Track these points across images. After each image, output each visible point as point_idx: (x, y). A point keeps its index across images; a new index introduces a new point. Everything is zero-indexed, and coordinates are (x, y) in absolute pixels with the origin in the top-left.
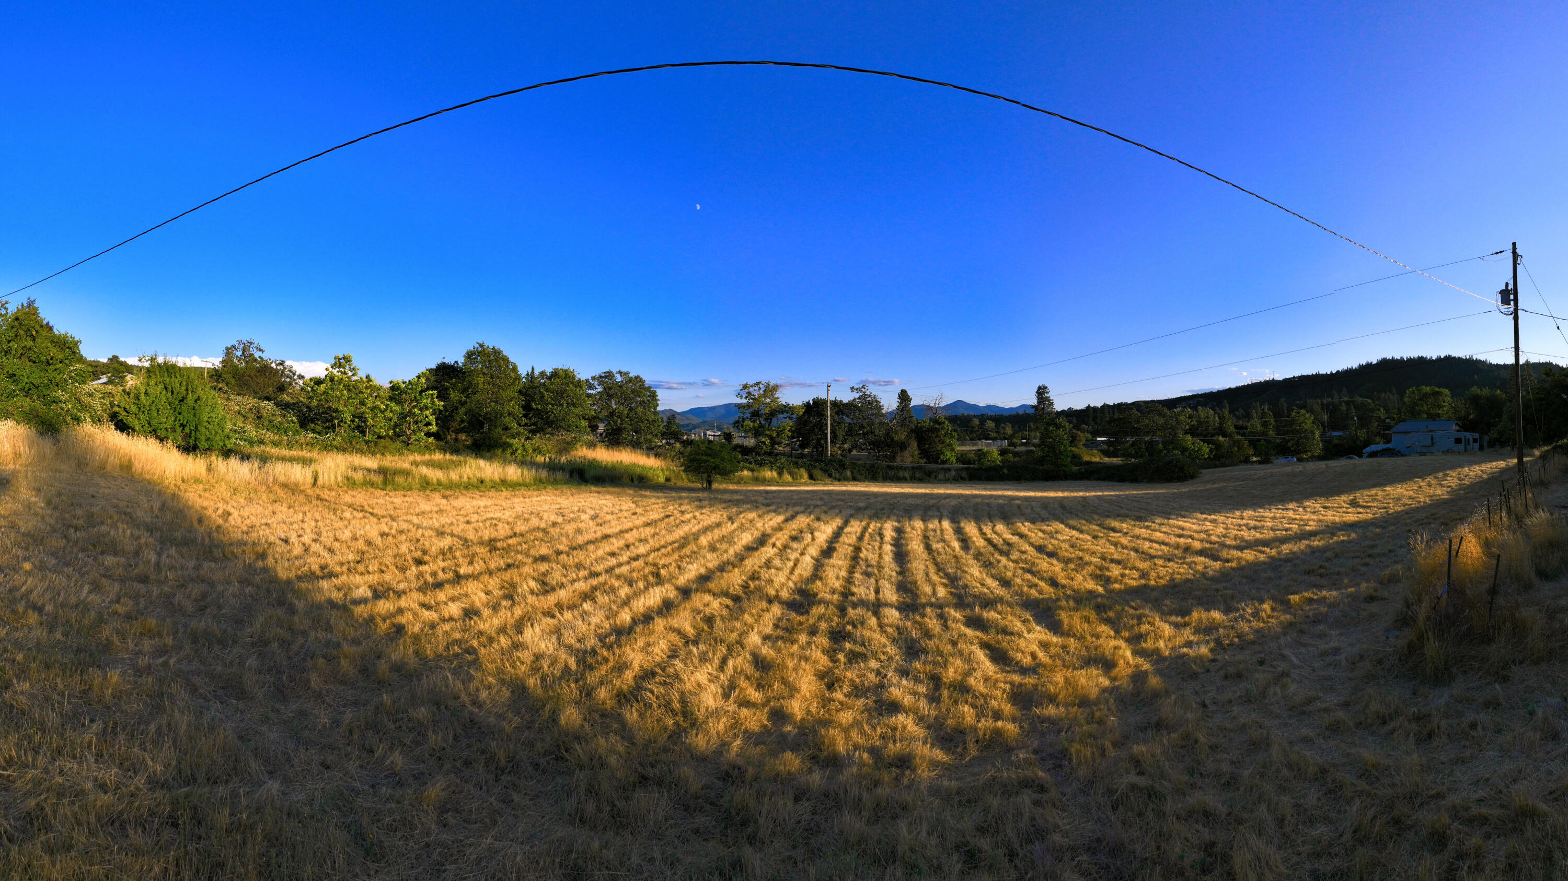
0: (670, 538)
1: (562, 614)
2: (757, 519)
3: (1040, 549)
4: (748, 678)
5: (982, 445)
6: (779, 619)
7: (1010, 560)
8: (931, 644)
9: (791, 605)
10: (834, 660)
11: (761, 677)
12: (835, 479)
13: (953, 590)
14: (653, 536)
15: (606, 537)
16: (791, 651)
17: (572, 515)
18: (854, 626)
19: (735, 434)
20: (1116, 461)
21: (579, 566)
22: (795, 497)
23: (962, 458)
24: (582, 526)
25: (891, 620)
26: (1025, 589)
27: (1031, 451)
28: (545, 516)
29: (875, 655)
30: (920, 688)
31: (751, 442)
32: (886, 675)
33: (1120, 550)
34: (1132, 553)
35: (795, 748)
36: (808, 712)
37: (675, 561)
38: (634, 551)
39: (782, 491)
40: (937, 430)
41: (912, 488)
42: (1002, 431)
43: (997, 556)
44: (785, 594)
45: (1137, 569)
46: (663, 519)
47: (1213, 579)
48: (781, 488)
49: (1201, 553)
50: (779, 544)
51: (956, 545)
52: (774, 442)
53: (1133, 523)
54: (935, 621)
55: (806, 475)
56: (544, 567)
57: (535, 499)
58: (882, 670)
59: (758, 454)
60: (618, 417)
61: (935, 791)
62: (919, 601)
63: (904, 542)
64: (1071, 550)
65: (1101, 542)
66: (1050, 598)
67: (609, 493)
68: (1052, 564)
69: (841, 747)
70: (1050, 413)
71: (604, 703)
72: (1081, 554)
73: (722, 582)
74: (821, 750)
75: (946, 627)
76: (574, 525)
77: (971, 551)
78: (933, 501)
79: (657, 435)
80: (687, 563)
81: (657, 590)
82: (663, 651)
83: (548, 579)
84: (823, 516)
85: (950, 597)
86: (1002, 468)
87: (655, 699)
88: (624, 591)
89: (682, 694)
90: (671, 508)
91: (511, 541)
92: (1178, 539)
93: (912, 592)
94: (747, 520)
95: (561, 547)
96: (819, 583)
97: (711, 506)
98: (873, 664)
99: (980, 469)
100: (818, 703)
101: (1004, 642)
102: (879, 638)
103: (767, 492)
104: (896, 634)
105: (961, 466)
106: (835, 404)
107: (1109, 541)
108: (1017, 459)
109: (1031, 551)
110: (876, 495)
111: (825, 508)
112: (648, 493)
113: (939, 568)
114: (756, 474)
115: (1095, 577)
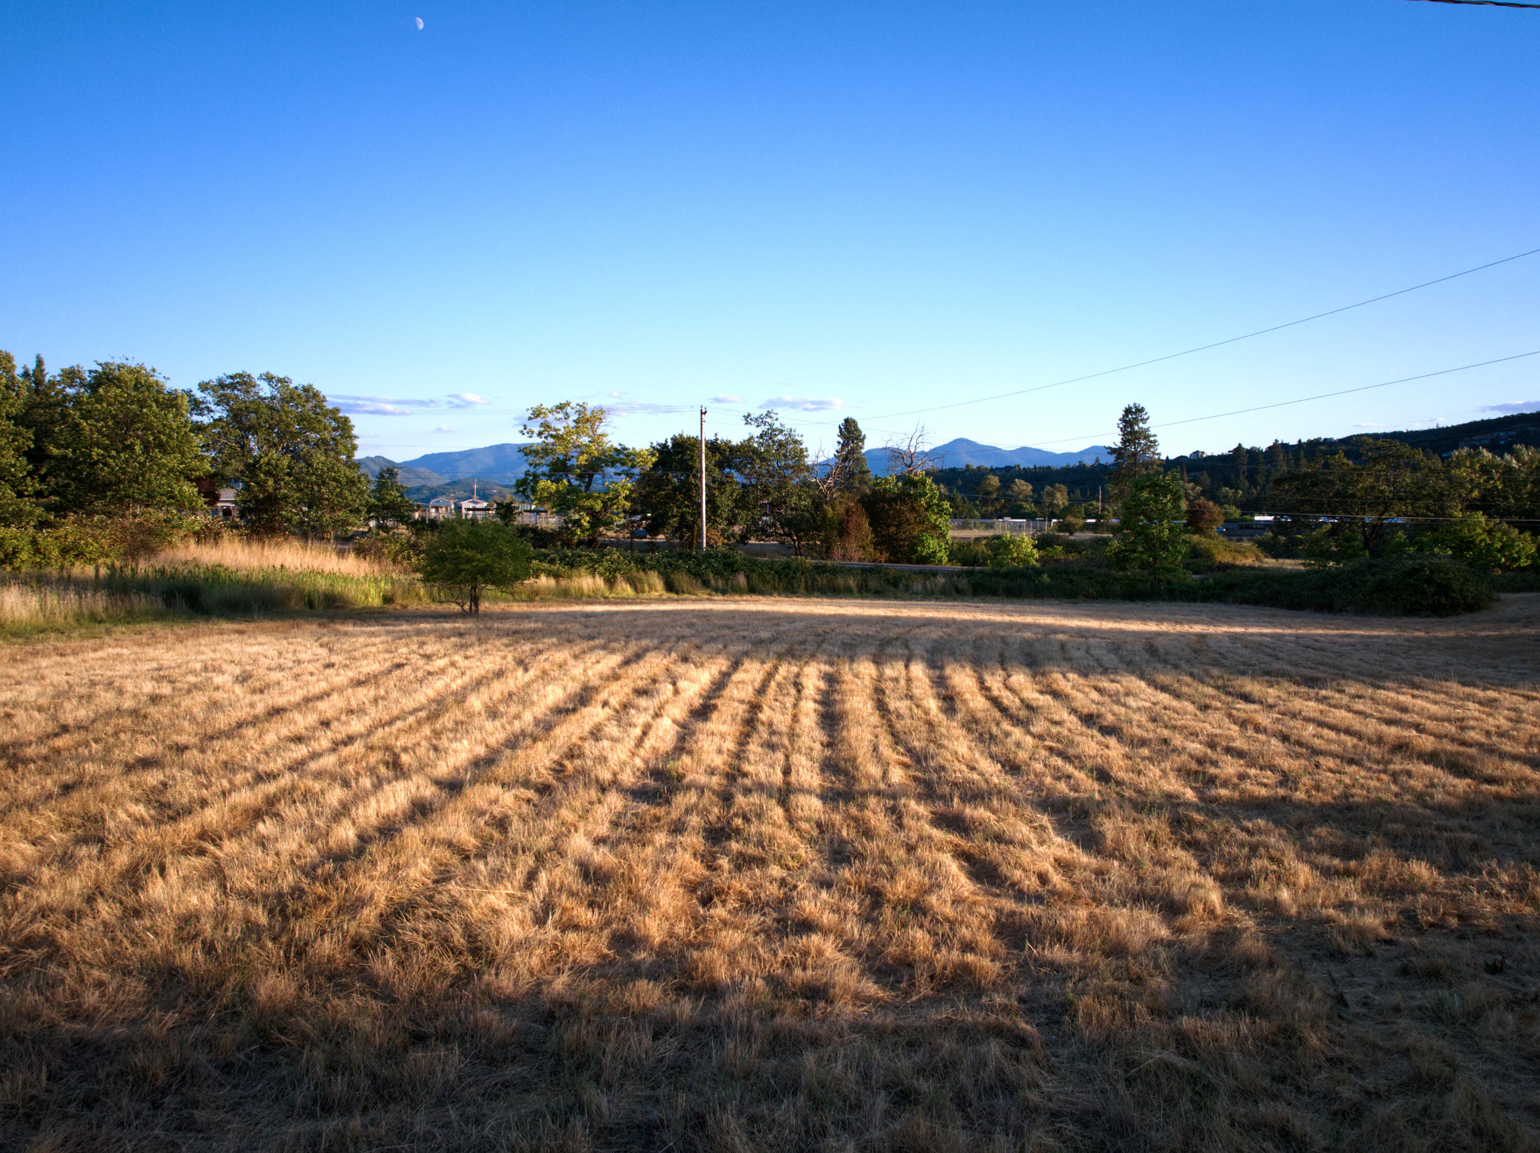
0: (409, 703)
1: (219, 847)
2: (571, 662)
3: (1089, 720)
4: (572, 894)
5: (1004, 527)
6: (619, 815)
7: (1029, 732)
8: (872, 846)
9: (639, 794)
10: (712, 867)
11: (595, 891)
12: (717, 590)
13: (919, 774)
14: (376, 701)
15: (276, 712)
16: (642, 856)
17: (192, 679)
18: (746, 819)
19: (520, 506)
20: (1289, 564)
21: (229, 767)
22: (641, 622)
23: (960, 553)
24: (219, 696)
25: (807, 813)
26: (1048, 780)
27: (1105, 542)
28: (129, 686)
29: (779, 860)
30: (849, 905)
31: (550, 522)
32: (795, 887)
33: (1250, 732)
34: (1274, 741)
35: (653, 975)
36: (671, 934)
37: (426, 738)
38: (340, 730)
39: (617, 613)
40: (915, 498)
41: (861, 606)
42: (1047, 500)
43: (1006, 726)
44: (627, 778)
45: (1272, 768)
46: (390, 672)
47: (1443, 810)
48: (614, 608)
49: (1432, 758)
50: (614, 702)
51: (933, 704)
52: (597, 520)
53: (1294, 688)
54: (881, 816)
55: (659, 584)
56: (153, 778)
57: (92, 655)
58: (789, 879)
59: (567, 544)
60: (268, 473)
61: (858, 1027)
62: (857, 787)
63: (838, 697)
64: (1151, 726)
65: (1215, 716)
66: (1091, 799)
67: (264, 631)
68: (1107, 747)
69: (722, 973)
70: (1148, 464)
71: (331, 959)
72: (1166, 733)
73: (515, 764)
74: (692, 979)
75: (900, 825)
76: (201, 698)
77: (959, 716)
78: (901, 630)
79: (357, 511)
80: (451, 741)
81: (400, 785)
82: (424, 874)
83: (169, 796)
84: (693, 655)
85: (913, 784)
86: (1039, 572)
87: (421, 938)
88: (335, 795)
89: (467, 926)
90: (404, 650)
91: (59, 742)
92: (1384, 728)
93: (846, 773)
94: (553, 664)
95: (182, 739)
96: (686, 759)
97: (481, 641)
98: (776, 871)
99: (996, 574)
100: (687, 922)
101: (994, 852)
102: (786, 836)
103: (588, 615)
104: (815, 833)
105: (958, 567)
106: (713, 447)
107: (1230, 716)
108: (1072, 557)
109: (1072, 721)
110: (791, 618)
111: (696, 641)
112: (350, 628)
113: (897, 738)
114: (564, 583)
115: (1185, 773)
